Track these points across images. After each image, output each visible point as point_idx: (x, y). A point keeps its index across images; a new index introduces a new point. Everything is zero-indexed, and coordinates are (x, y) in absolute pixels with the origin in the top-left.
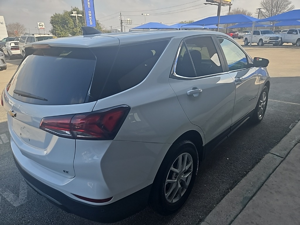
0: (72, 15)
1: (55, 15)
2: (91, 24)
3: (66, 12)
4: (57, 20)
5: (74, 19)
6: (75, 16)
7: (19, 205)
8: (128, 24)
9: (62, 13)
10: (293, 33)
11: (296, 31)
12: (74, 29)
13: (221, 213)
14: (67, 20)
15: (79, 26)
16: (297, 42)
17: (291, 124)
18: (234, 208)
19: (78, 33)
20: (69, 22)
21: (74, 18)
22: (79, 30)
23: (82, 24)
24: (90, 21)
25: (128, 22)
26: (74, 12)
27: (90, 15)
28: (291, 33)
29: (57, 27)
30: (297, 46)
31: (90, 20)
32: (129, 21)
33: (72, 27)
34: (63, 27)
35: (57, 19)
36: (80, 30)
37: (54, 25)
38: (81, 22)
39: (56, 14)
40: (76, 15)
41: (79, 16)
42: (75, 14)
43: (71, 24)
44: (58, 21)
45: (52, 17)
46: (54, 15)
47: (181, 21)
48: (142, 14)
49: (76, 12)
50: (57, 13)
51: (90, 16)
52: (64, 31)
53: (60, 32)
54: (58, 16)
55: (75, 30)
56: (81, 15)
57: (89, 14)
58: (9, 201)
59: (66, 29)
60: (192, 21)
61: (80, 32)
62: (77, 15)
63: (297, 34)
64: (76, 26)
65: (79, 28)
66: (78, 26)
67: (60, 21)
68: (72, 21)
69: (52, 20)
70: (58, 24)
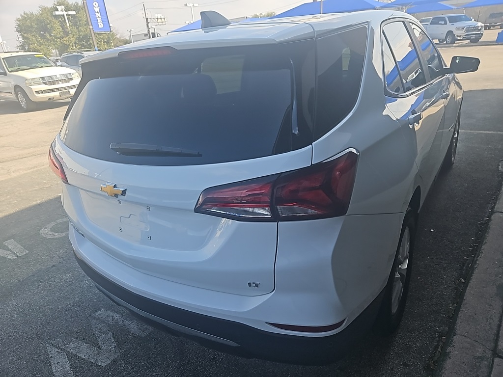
0: (57, 13)
1: (23, 15)
2: (100, 27)
3: (44, 10)
4: (30, 25)
5: (60, 21)
6: (63, 15)
7: (109, 362)
8: (159, 23)
9: (36, 11)
10: (440, 22)
11: (443, 19)
12: (64, 39)
13: (475, 316)
14: (49, 24)
15: (72, 32)
16: (446, 37)
17: (500, 164)
18: (491, 305)
19: (72, 46)
20: (52, 26)
21: (62, 18)
22: (73, 40)
23: (77, 28)
24: (99, 22)
25: (160, 20)
26: (59, 8)
27: (97, 10)
28: (437, 23)
29: (31, 37)
30: (447, 43)
31: (98, 19)
32: (161, 18)
33: (58, 36)
34: (42, 36)
35: (28, 23)
36: (76, 39)
37: (25, 35)
38: (76, 25)
39: (25, 14)
40: (65, 13)
41: (69, 15)
42: (62, 11)
43: (57, 30)
44: (32, 27)
45: (18, 20)
46: (21, 16)
47: (253, 14)
48: (186, 5)
49: (63, 7)
50: (28, 12)
51: (98, 12)
52: (46, 45)
53: (38, 47)
54: (31, 18)
55: (66, 41)
56: (74, 13)
57: (94, 8)
58: (86, 358)
59: (48, 40)
60: (272, 13)
61: (75, 43)
62: (67, 13)
63: (446, 23)
64: (67, 34)
65: (74, 35)
66: (70, 32)
67: (36, 26)
68: (57, 25)
69: (19, 25)
70: (31, 32)
